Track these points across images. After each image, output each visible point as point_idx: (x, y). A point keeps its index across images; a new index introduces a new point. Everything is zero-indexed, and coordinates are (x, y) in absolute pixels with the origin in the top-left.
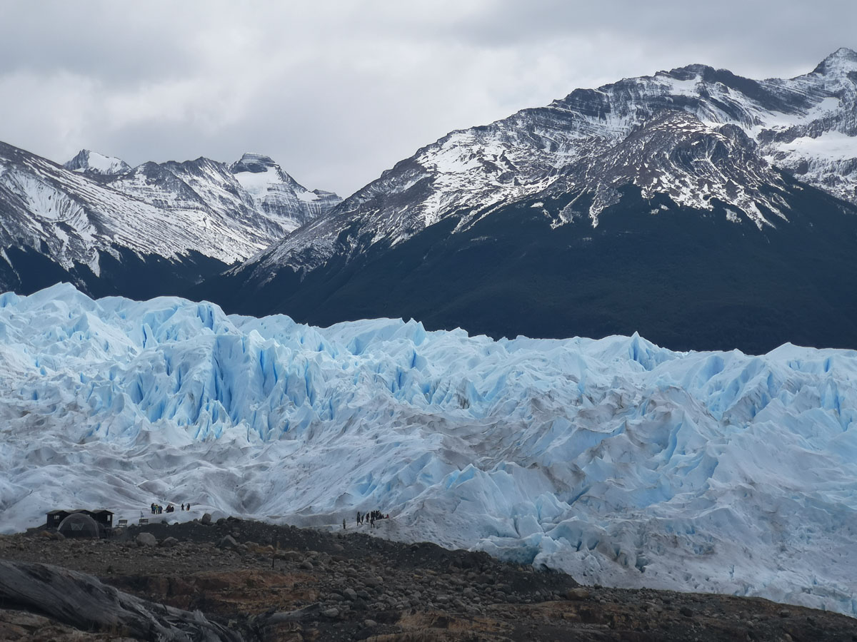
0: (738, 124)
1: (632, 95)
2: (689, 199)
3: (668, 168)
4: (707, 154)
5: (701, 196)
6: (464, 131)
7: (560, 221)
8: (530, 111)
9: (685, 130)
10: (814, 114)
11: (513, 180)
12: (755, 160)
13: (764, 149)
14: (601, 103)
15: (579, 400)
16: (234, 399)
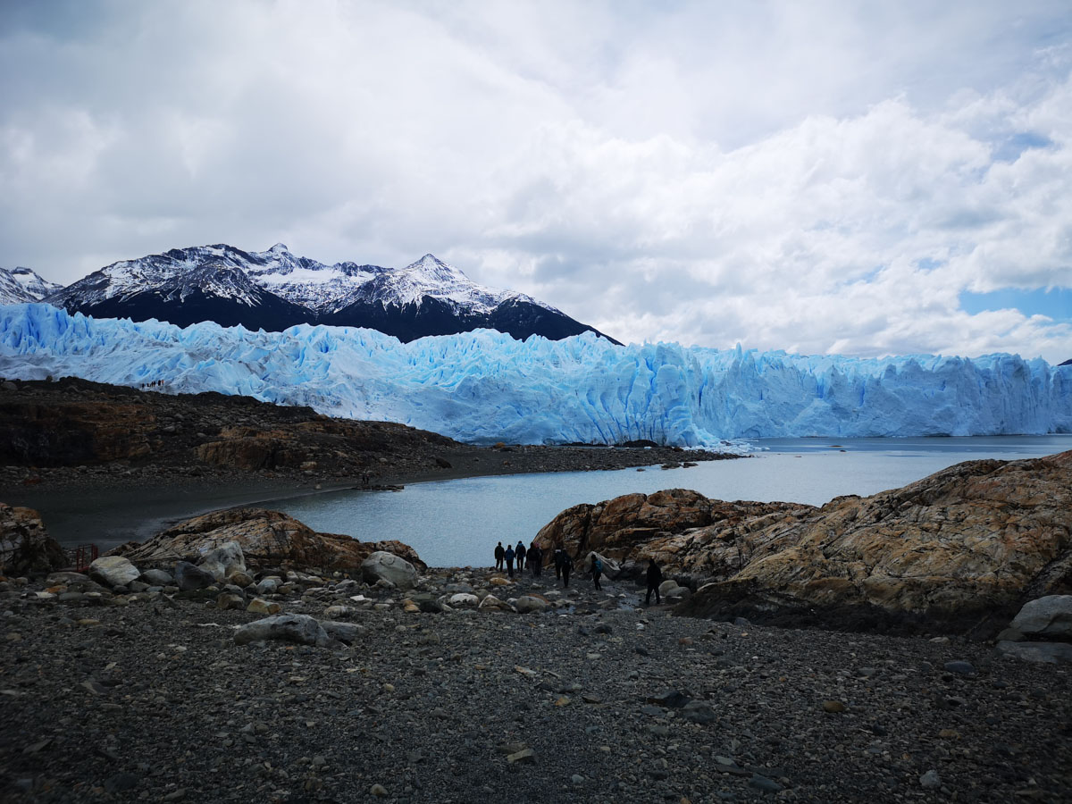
0: (239, 267)
1: (196, 253)
2: (222, 294)
3: (213, 282)
4: (228, 277)
5: (227, 293)
6: (123, 262)
7: (167, 299)
9: (219, 268)
10: (269, 266)
11: (146, 283)
12: (248, 281)
13: (250, 278)
14: (183, 255)
15: (241, 340)
16: (41, 336)
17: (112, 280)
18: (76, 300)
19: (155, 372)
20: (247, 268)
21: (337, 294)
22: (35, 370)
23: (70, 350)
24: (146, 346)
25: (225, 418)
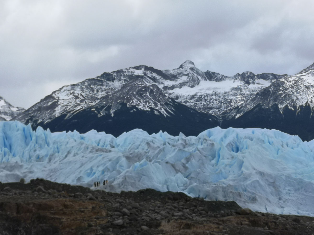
0: (156, 84)
1: (122, 74)
2: (143, 107)
3: (135, 97)
4: (147, 93)
5: (146, 106)
6: (68, 86)
7: (101, 114)
8: (89, 80)
9: (140, 85)
10: (180, 81)
11: (85, 102)
12: (163, 95)
13: (165, 92)
14: (112, 77)
15: (164, 144)
16: (13, 147)
17: (60, 102)
18: (34, 119)
19: (100, 173)
20: (162, 83)
21: (238, 101)
22: (9, 175)
23: (34, 158)
24: (91, 152)
25: (163, 212)
